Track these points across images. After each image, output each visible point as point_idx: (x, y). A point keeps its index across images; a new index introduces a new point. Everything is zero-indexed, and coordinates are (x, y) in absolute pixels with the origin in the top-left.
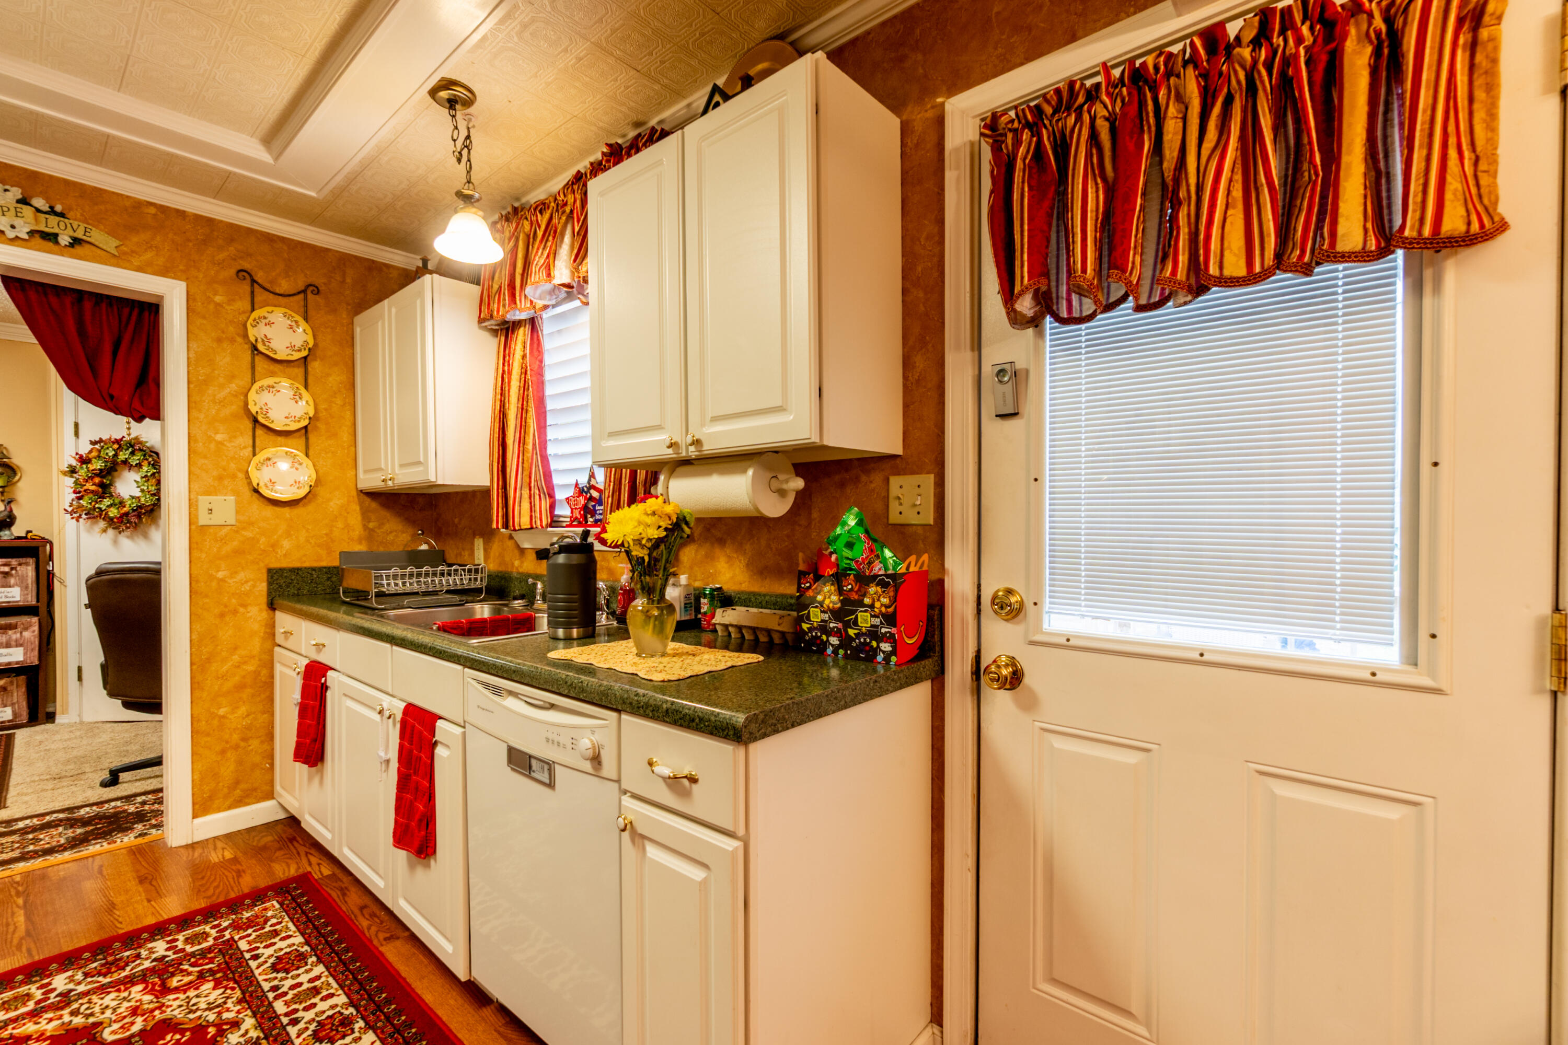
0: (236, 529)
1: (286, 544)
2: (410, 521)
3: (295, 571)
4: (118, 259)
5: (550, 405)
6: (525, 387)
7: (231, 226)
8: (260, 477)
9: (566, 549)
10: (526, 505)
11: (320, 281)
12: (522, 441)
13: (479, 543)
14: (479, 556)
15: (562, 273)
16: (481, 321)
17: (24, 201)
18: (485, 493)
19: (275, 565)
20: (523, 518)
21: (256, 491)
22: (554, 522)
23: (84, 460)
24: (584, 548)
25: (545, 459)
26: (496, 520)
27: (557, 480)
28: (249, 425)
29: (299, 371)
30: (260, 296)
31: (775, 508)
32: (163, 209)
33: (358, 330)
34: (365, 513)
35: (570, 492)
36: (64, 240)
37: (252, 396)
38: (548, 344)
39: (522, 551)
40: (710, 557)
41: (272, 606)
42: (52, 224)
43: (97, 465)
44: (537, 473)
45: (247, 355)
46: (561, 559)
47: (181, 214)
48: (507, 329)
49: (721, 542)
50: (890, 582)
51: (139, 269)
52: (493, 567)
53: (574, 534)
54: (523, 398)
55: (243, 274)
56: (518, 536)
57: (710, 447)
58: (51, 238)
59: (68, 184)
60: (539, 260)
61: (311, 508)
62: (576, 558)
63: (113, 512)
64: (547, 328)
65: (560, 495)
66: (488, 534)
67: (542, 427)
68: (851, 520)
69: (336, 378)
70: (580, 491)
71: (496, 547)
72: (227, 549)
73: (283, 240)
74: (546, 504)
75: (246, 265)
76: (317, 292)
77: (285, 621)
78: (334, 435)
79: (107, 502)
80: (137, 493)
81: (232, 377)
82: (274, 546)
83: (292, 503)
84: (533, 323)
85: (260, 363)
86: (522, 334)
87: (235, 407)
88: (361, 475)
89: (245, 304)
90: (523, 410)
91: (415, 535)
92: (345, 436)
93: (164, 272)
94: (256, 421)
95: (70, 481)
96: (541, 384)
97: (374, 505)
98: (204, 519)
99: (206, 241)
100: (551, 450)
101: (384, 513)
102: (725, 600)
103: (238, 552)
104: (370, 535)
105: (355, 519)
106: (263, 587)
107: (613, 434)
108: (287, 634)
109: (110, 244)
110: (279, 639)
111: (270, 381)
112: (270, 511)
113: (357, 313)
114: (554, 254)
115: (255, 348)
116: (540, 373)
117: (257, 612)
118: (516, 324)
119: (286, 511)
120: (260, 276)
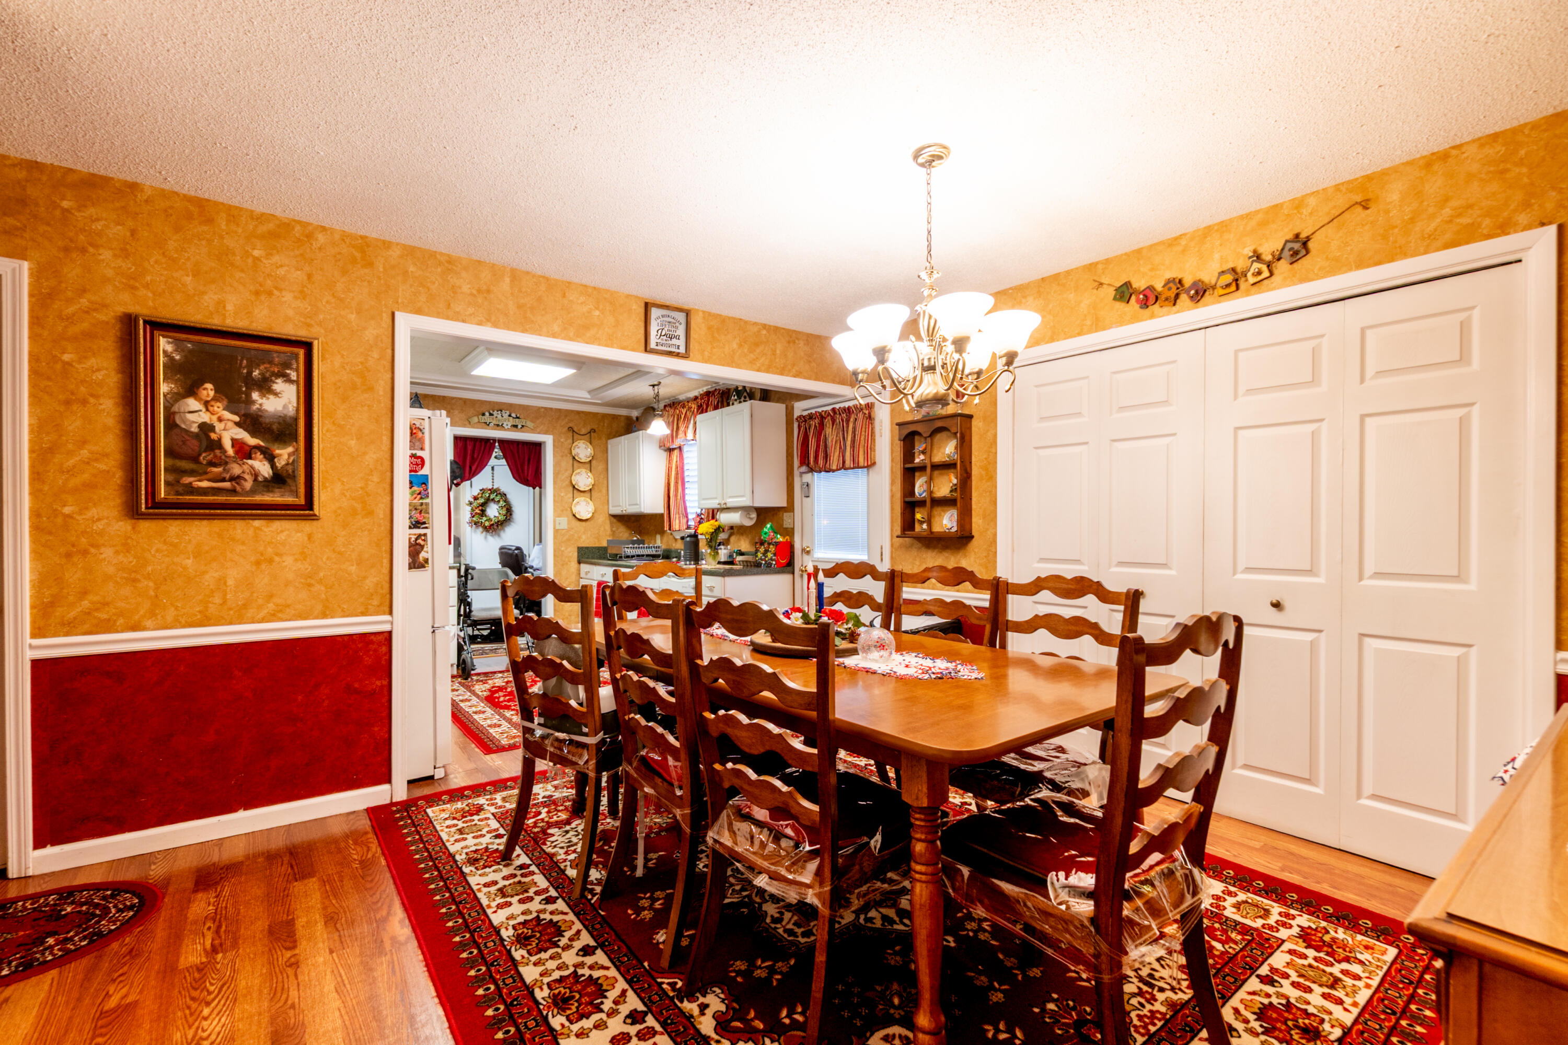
0: (568, 531)
1: (584, 537)
2: (629, 527)
3: (587, 548)
4: (533, 431)
5: (686, 479)
6: (677, 474)
7: (567, 411)
8: (575, 510)
9: (690, 536)
10: (677, 521)
11: (595, 427)
12: (676, 496)
13: (658, 537)
14: (658, 543)
15: (690, 435)
16: (660, 447)
17: (510, 416)
18: (662, 515)
19: (580, 545)
20: (676, 526)
21: (574, 515)
22: (688, 527)
23: (476, 498)
24: (695, 536)
25: (684, 502)
26: (666, 528)
27: (689, 510)
28: (571, 488)
29: (588, 466)
30: (576, 436)
31: (748, 523)
32: (546, 408)
33: (609, 446)
34: (611, 523)
35: (694, 516)
36: (520, 426)
37: (573, 477)
38: (685, 455)
39: (676, 540)
40: (739, 540)
41: (579, 563)
42: (517, 422)
43: (481, 501)
44: (682, 509)
45: (571, 461)
46: (688, 539)
47: (551, 409)
48: (670, 450)
49: (742, 534)
50: (777, 544)
51: (539, 433)
52: (664, 547)
53: (692, 531)
54: (676, 478)
55: (571, 429)
56: (674, 534)
57: (729, 505)
58: (516, 426)
59: (520, 406)
60: (682, 429)
61: (592, 522)
62: (693, 539)
63: (487, 524)
64: (685, 449)
65: (691, 517)
66: (662, 532)
67: (683, 489)
68: (768, 526)
69: (601, 467)
70: (698, 515)
71: (665, 538)
72: (565, 539)
73: (583, 412)
74: (685, 520)
75: (571, 425)
76: (595, 431)
77: (585, 567)
78: (600, 491)
79: (485, 518)
80: (497, 514)
81: (566, 470)
82: (580, 538)
83: (586, 520)
84: (680, 448)
85: (576, 464)
86: (676, 453)
87: (567, 482)
88: (611, 508)
89: (570, 441)
90: (676, 483)
91: (631, 534)
92: (604, 491)
93: (546, 433)
94: (574, 487)
95: (469, 508)
96: (683, 472)
97: (615, 520)
98: (558, 527)
99: (558, 419)
100: (687, 498)
101: (619, 524)
102: (741, 553)
103: (568, 540)
104: (613, 533)
105: (608, 527)
106: (576, 554)
107: (704, 499)
108: (587, 573)
109: (530, 424)
110: (582, 575)
111: (578, 471)
112: (578, 523)
113: (609, 438)
114: (687, 427)
115: (574, 458)
116: (682, 468)
117: (574, 564)
118: (674, 449)
119: (584, 523)
120: (575, 429)
